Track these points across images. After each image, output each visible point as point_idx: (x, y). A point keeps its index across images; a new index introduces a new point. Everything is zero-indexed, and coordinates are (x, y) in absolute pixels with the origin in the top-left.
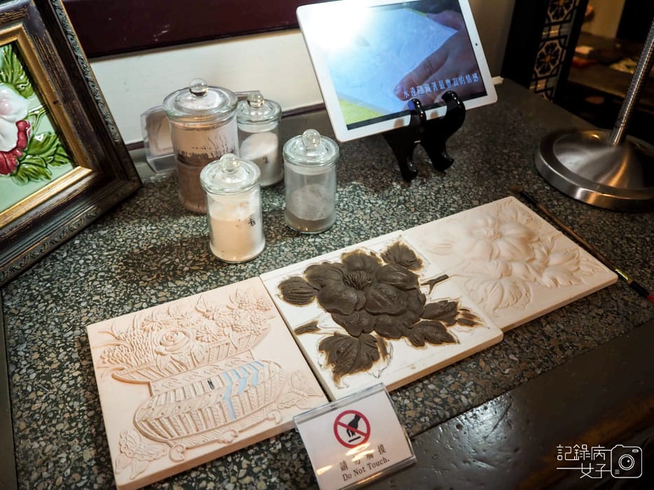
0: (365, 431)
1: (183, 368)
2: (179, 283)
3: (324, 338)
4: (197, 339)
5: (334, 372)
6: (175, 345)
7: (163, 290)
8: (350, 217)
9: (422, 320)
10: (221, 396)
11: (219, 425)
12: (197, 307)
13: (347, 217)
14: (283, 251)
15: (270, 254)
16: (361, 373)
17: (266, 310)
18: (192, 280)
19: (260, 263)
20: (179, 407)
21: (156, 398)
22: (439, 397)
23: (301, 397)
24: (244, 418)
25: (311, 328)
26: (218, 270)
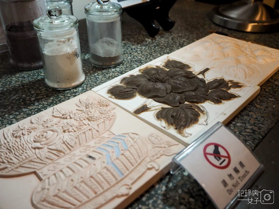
0: (226, 154)
1: (61, 153)
2: (31, 108)
3: (157, 112)
4: (64, 131)
5: (176, 129)
6: (47, 140)
7: (19, 114)
8: (131, 56)
9: (210, 91)
10: (104, 162)
11: (112, 184)
12: (54, 114)
13: (128, 56)
14: (98, 78)
15: (90, 81)
16: (194, 125)
17: (107, 106)
18: (40, 104)
19: (86, 86)
20: (72, 180)
21: (47, 181)
22: (248, 129)
23: (164, 149)
24: (129, 173)
25: (144, 109)
26: (58, 95)
